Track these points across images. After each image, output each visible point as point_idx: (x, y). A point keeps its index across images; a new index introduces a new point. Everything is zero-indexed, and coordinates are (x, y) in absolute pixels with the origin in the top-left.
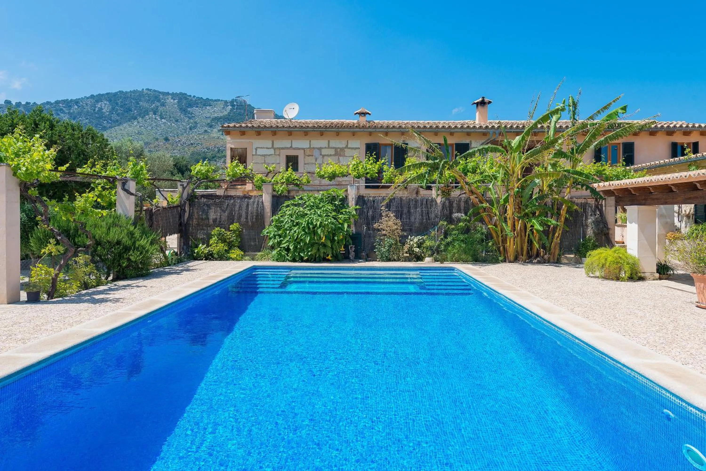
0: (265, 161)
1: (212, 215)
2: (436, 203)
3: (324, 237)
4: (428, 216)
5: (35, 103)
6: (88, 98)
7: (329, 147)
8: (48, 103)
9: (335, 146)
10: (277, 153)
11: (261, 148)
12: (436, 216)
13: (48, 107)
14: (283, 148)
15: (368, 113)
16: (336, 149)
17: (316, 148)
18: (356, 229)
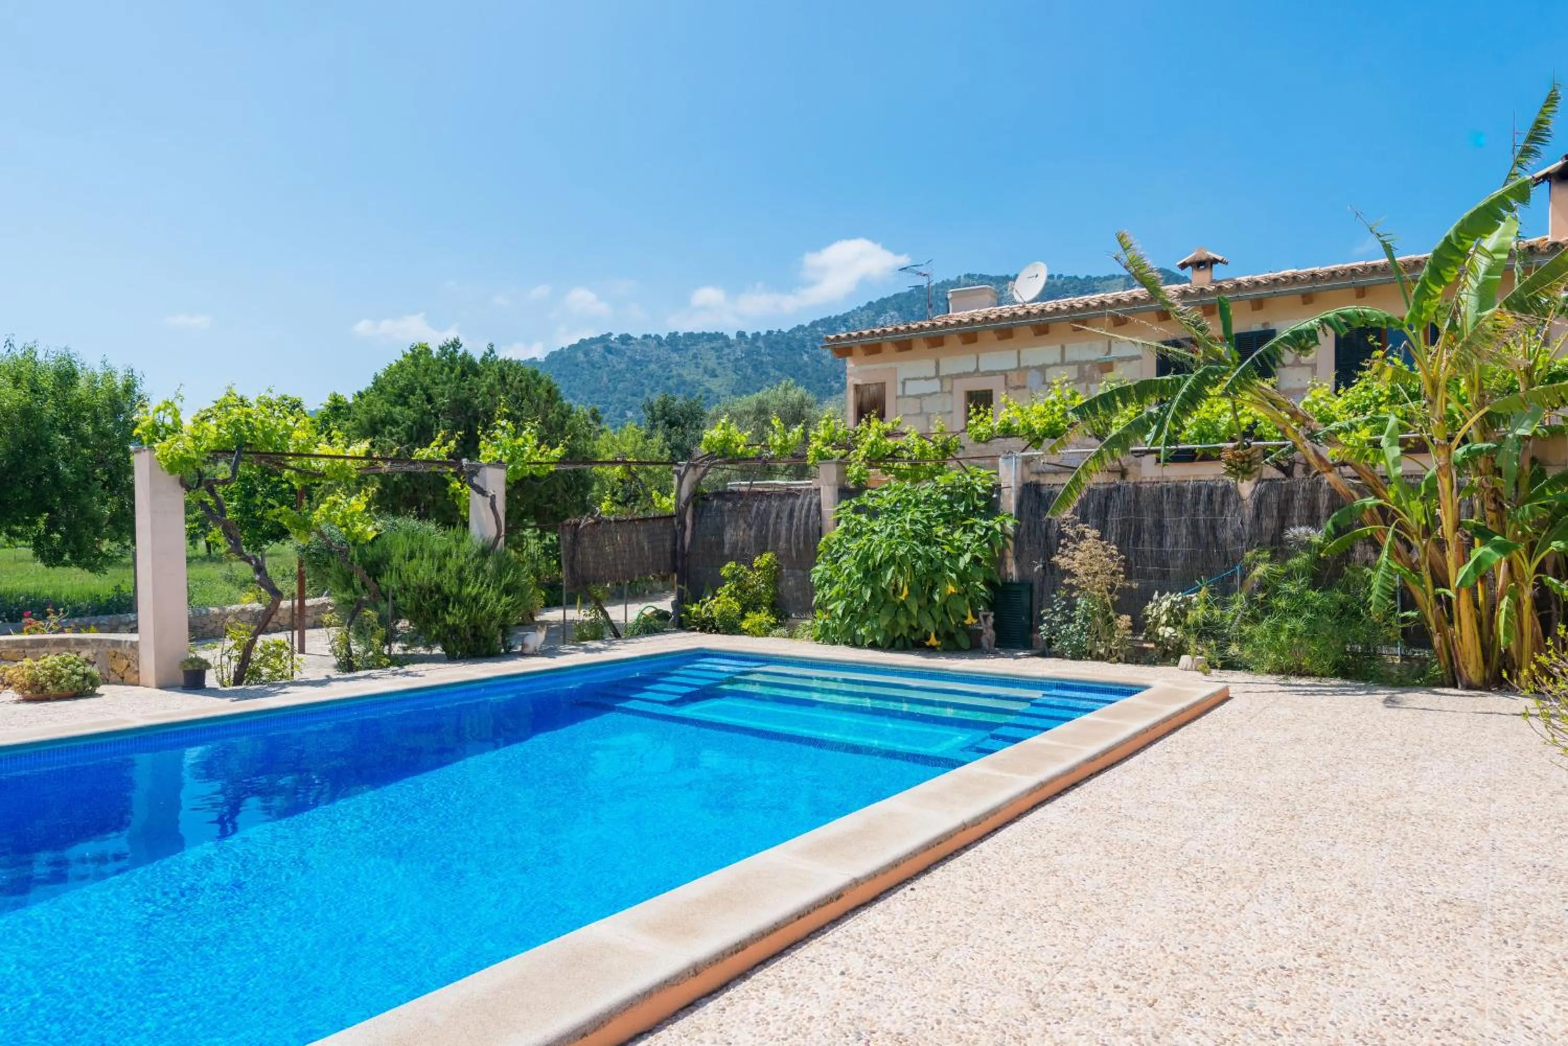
0: (921, 408)
1: (729, 536)
2: (1239, 499)
3: (906, 589)
4: (1215, 537)
5: (780, 331)
6: (862, 310)
7: (1063, 363)
8: (800, 328)
9: (1077, 358)
10: (947, 388)
11: (915, 379)
12: (1238, 537)
13: (799, 335)
14: (959, 376)
15: (1215, 261)
16: (1080, 364)
17: (1034, 367)
18: (1020, 568)
